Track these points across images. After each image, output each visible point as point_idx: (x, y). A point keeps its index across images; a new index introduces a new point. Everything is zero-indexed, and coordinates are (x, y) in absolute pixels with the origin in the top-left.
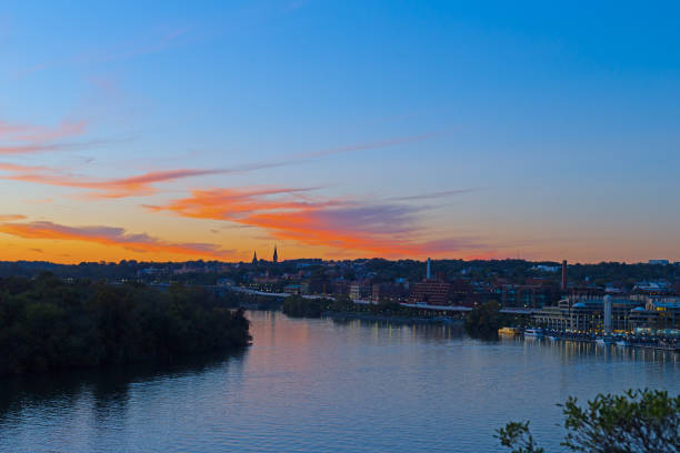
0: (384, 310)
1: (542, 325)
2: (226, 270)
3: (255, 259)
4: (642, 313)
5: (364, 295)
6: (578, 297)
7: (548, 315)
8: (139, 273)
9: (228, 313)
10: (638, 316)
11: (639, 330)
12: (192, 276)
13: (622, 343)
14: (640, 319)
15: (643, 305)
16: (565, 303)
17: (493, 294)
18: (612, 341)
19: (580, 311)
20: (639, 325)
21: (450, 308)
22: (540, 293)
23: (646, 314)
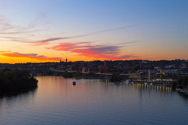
0: (90, 75)
1: (131, 79)
2: (53, 64)
3: (61, 61)
4: (158, 75)
5: (86, 71)
6: (141, 70)
7: (133, 76)
8: (29, 66)
9: (28, 78)
10: (157, 75)
11: (157, 80)
12: (42, 66)
13: (152, 84)
14: (158, 76)
15: (159, 72)
16: (137, 72)
17: (121, 70)
18: (149, 83)
19: (142, 75)
20: (157, 78)
21: (108, 74)
22: (134, 69)
23: (160, 75)
